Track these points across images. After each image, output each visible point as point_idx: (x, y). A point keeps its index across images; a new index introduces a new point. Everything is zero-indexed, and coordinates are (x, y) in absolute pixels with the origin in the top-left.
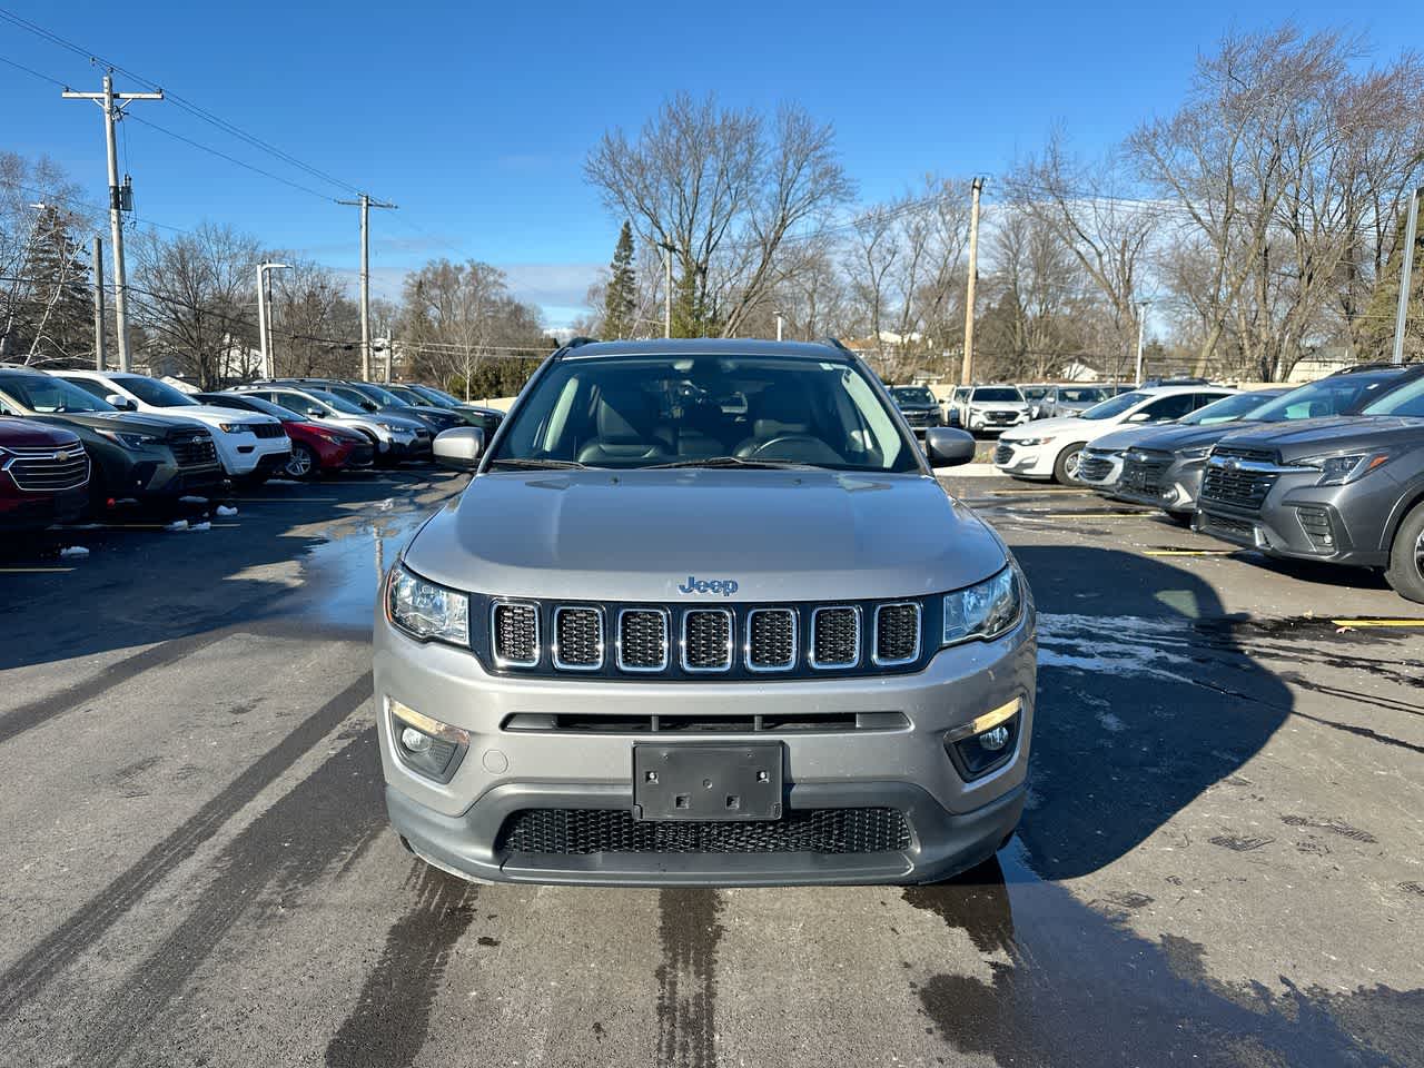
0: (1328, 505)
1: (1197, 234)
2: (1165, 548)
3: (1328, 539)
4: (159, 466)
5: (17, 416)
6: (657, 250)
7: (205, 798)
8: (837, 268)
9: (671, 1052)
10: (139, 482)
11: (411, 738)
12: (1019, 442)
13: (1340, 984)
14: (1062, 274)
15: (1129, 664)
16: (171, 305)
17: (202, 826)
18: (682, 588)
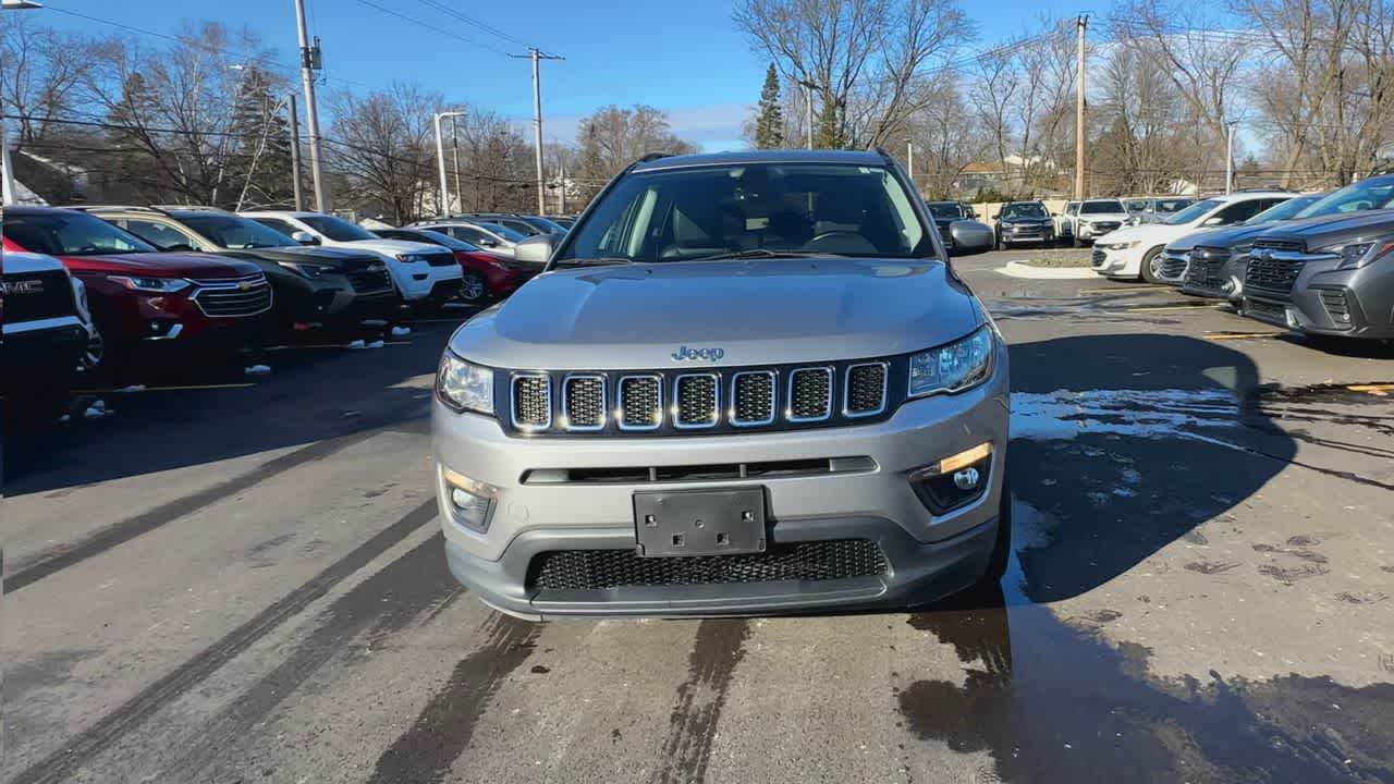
0: (1345, 286)
1: (1280, 60)
2: (1226, 333)
3: (1346, 317)
4: (338, 293)
5: (207, 253)
6: (801, 89)
7: (325, 566)
8: (966, 98)
9: (674, 747)
10: (320, 308)
11: (460, 497)
12: (1110, 247)
13: (1259, 674)
14: (1166, 101)
15: (1162, 428)
16: (366, 154)
17: (316, 588)
18: (675, 356)
